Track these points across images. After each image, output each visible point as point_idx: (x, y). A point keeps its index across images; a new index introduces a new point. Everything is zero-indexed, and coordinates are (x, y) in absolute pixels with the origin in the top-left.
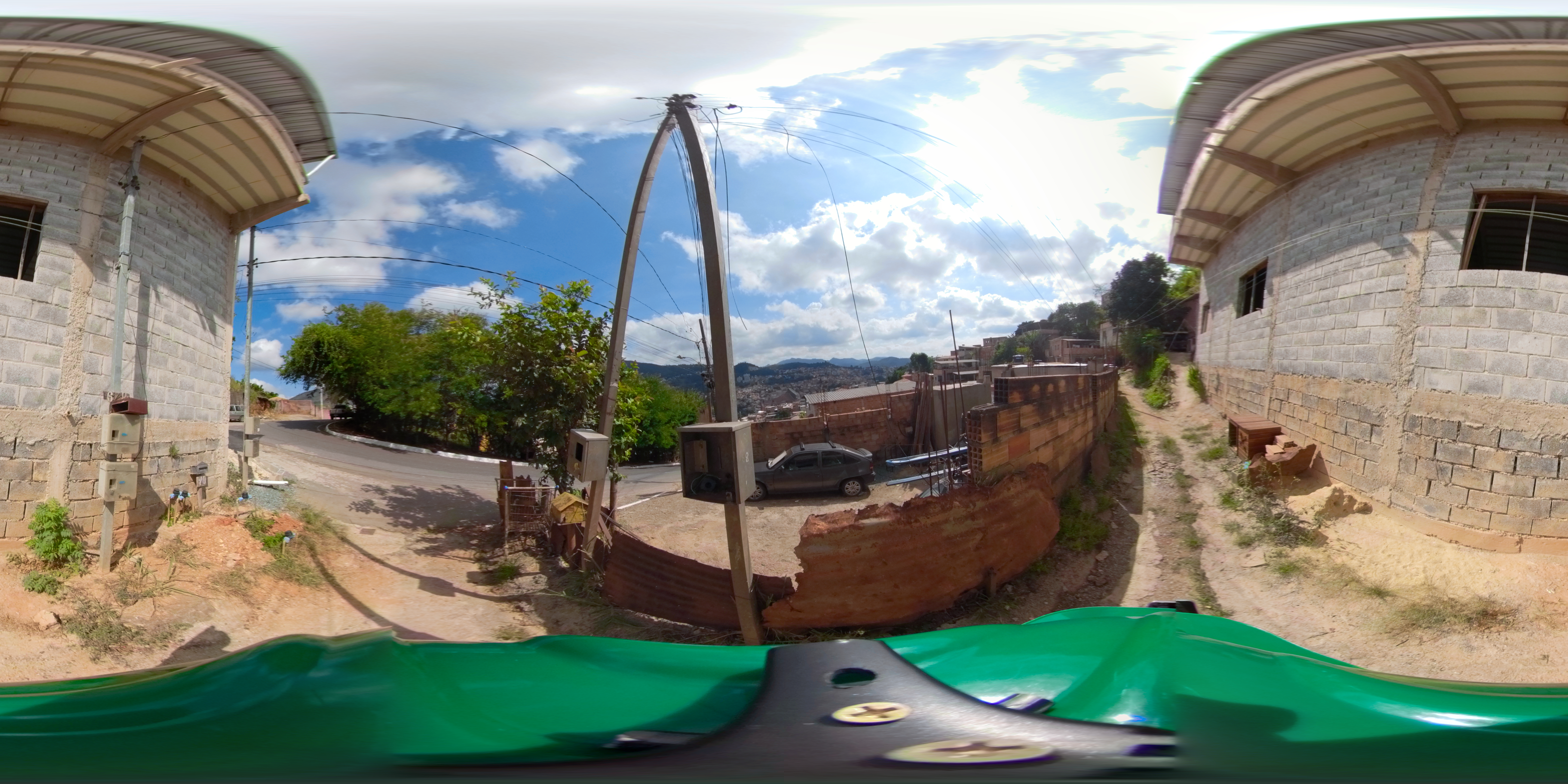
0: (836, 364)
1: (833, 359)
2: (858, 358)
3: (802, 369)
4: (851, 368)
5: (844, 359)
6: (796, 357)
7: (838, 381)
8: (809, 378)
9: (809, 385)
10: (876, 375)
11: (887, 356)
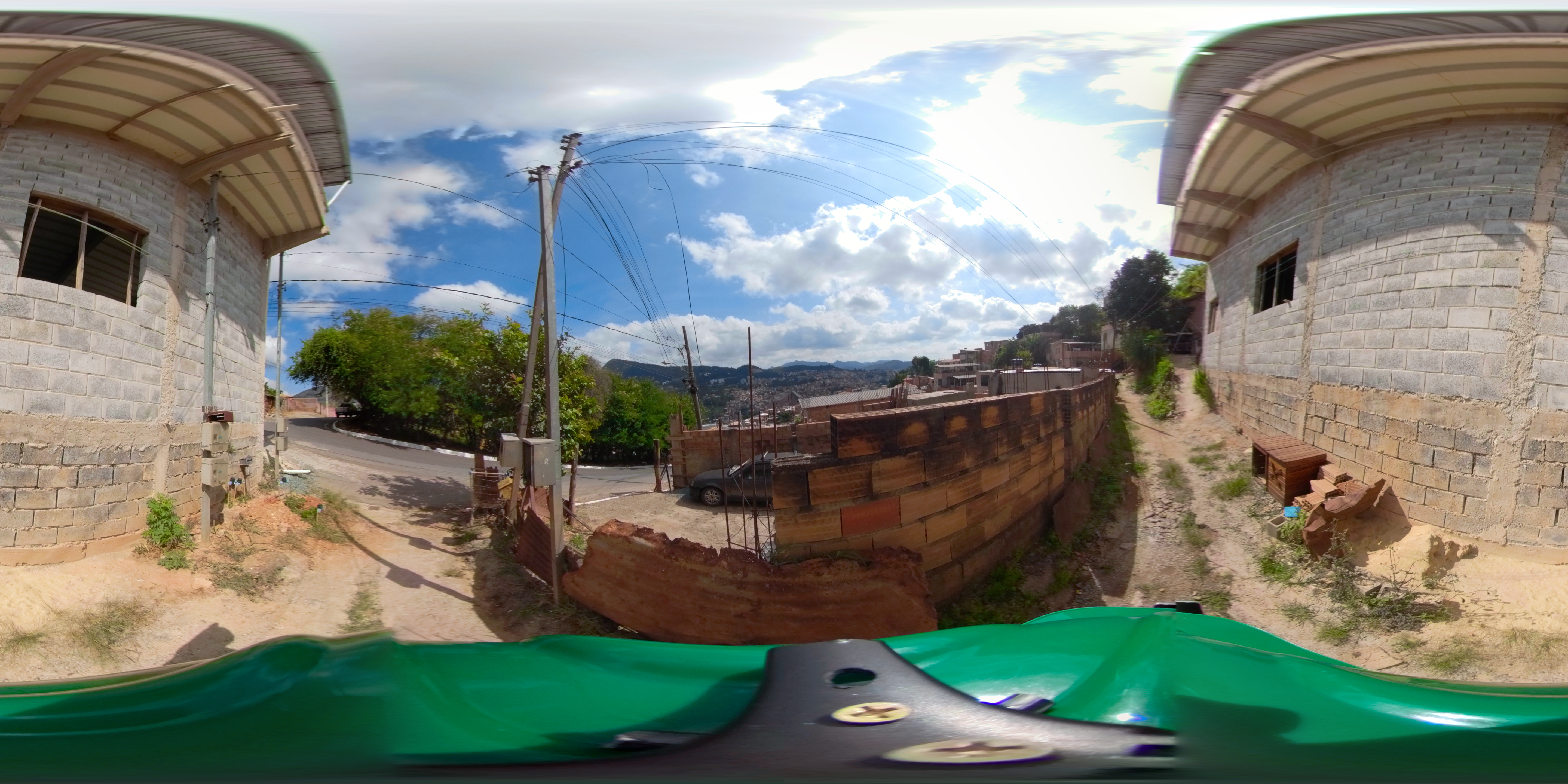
0: (840, 367)
1: (838, 362)
2: (862, 361)
3: (806, 372)
4: (855, 371)
5: (848, 362)
6: (800, 360)
7: (842, 384)
8: (813, 381)
9: (813, 388)
10: (880, 378)
11: (891, 359)
